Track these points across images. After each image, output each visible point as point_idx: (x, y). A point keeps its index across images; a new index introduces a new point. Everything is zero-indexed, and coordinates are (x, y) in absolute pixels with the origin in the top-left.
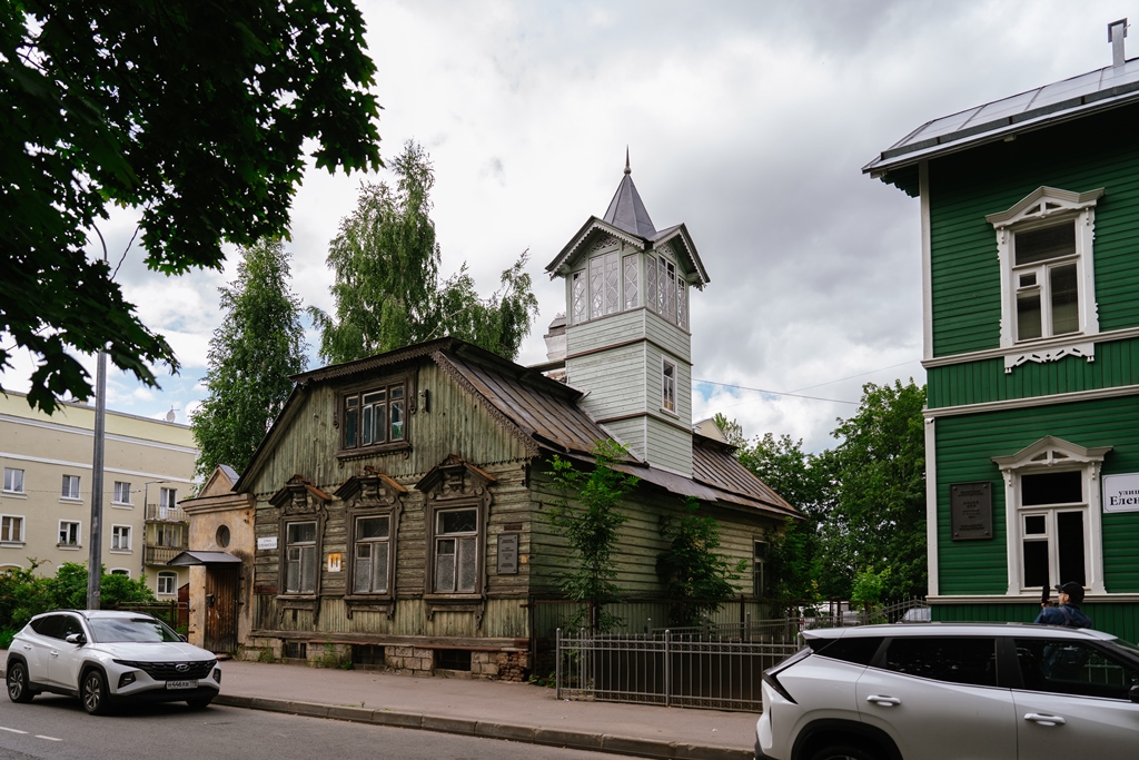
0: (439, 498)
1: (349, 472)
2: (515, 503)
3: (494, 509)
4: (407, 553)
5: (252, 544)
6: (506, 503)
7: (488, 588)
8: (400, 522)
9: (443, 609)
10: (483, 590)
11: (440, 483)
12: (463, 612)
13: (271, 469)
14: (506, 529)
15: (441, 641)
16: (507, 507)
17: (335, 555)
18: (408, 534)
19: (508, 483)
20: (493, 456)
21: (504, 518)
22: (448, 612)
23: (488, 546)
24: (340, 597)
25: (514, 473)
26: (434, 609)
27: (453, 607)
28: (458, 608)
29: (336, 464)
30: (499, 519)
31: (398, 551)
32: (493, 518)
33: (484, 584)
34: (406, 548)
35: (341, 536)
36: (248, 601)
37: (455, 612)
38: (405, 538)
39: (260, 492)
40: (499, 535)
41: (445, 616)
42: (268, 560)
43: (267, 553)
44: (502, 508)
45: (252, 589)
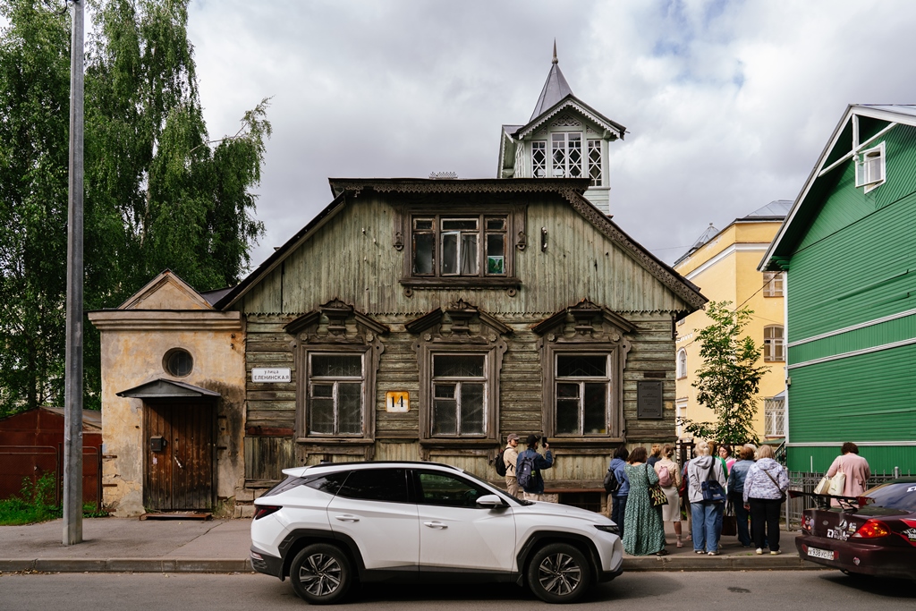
0: (560, 340)
1: (423, 303)
2: (656, 352)
3: (632, 357)
4: (514, 395)
5: (241, 374)
6: (646, 351)
7: (626, 431)
8: (503, 362)
9: (570, 452)
10: (621, 433)
11: (561, 327)
12: (594, 456)
13: (278, 285)
14: (645, 375)
15: (566, 484)
16: (647, 355)
17: (399, 394)
18: (514, 375)
19: (648, 332)
20: (632, 305)
21: (645, 365)
22: (574, 456)
23: (624, 391)
24: (414, 441)
25: (655, 323)
26: (557, 452)
27: (583, 451)
28: (589, 451)
29: (400, 291)
30: (637, 366)
31: (501, 392)
32: (631, 365)
33: (622, 428)
34: (512, 390)
35: (406, 372)
36: (234, 446)
37: (584, 456)
38: (510, 380)
39: (257, 311)
40: (638, 381)
41: (570, 460)
42: (274, 395)
43: (269, 387)
44: (639, 356)
45: (243, 430)
